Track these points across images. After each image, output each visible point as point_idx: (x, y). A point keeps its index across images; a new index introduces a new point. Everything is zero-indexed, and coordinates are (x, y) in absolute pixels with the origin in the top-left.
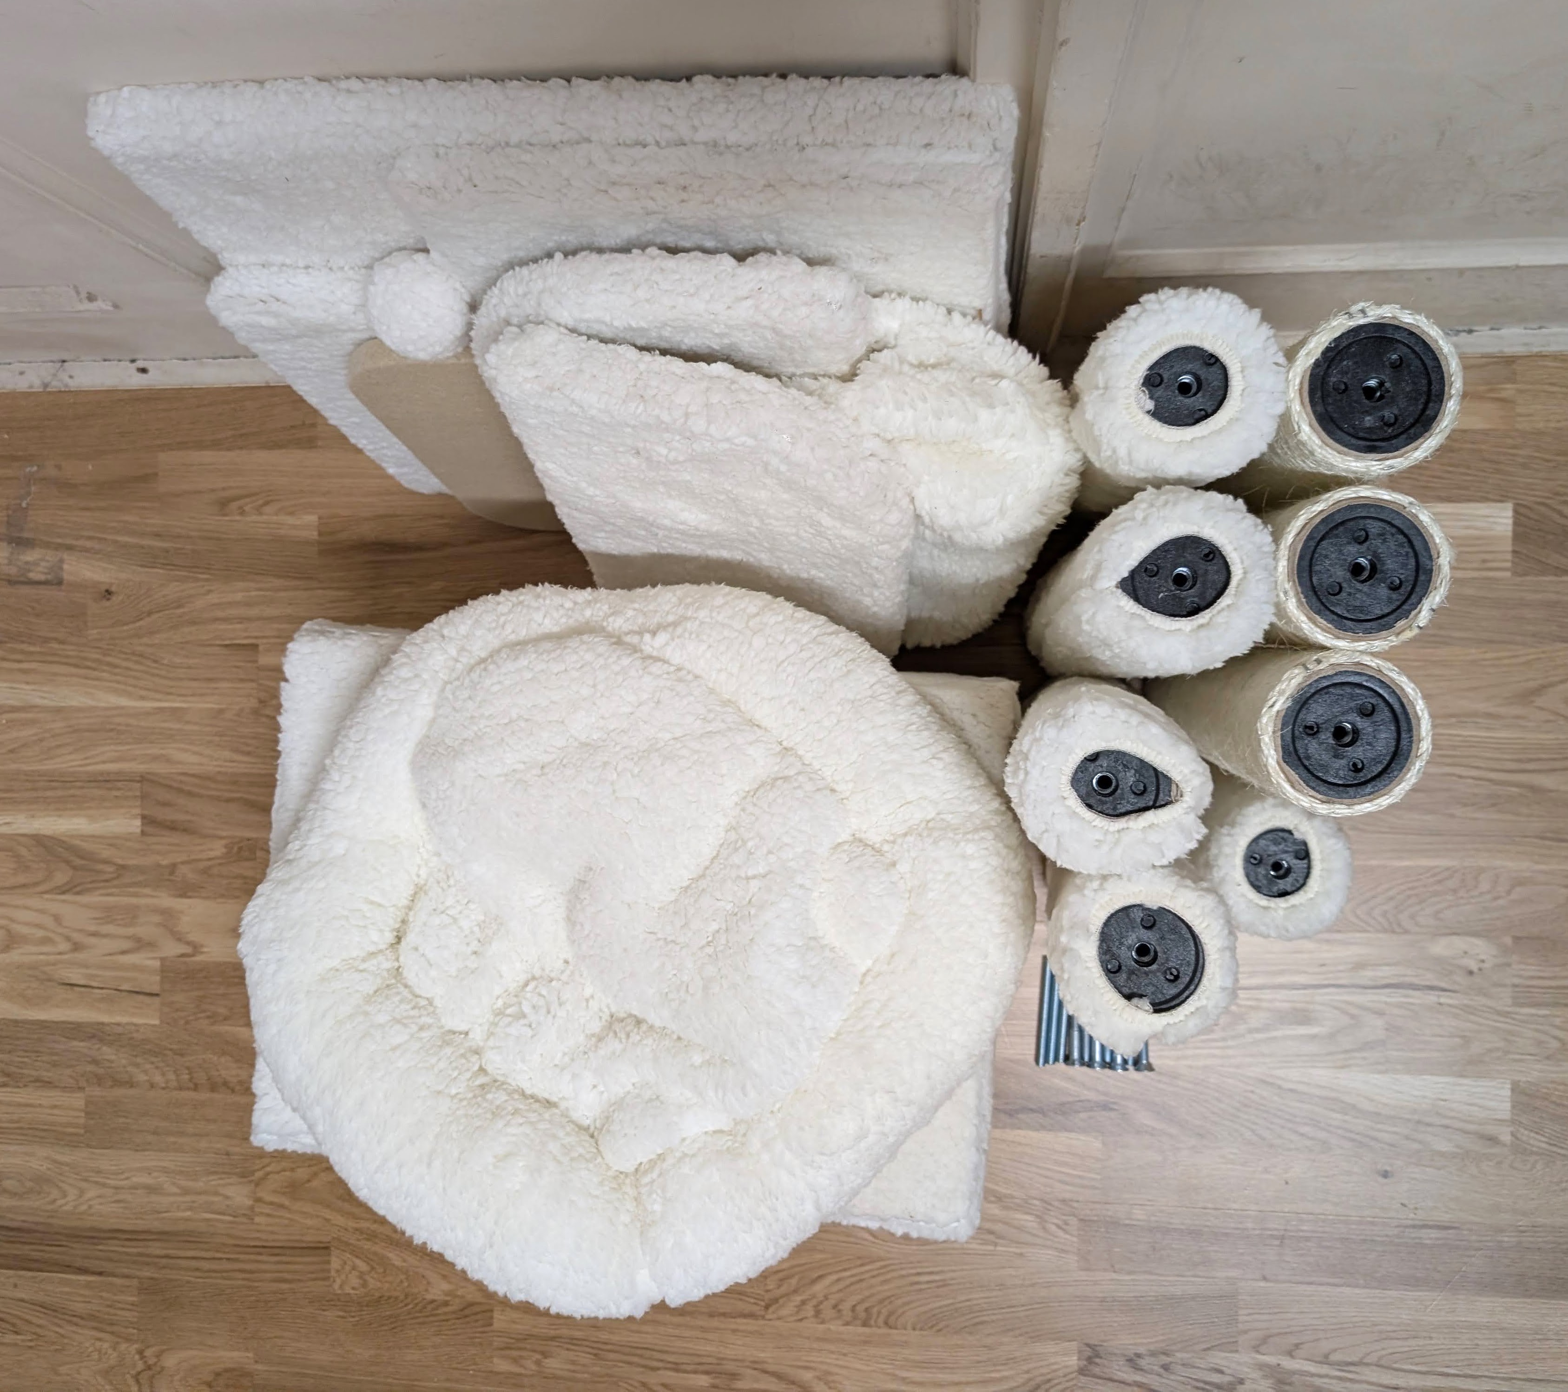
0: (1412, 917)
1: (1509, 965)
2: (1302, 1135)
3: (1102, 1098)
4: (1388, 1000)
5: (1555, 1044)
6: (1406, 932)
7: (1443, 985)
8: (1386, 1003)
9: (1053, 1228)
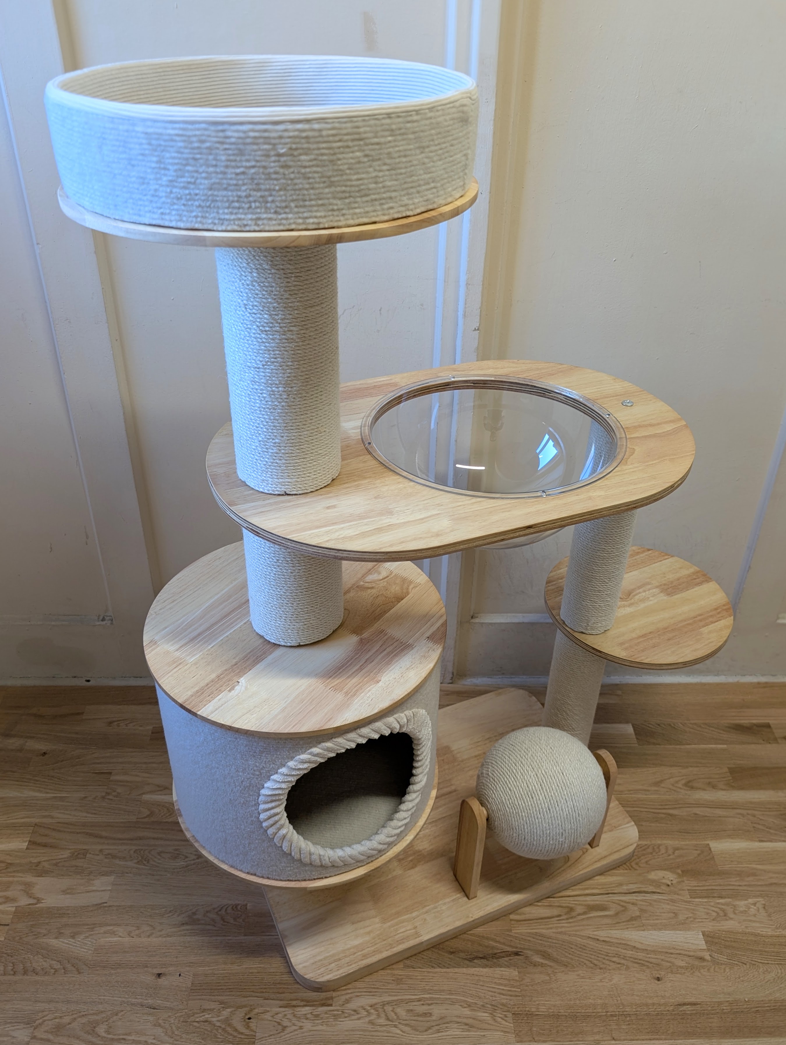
0: (637, 864)
1: (683, 881)
2: (614, 962)
3: (514, 950)
4: (637, 898)
5: (714, 914)
6: (636, 870)
7: (658, 891)
8: (636, 900)
9: (499, 1020)
